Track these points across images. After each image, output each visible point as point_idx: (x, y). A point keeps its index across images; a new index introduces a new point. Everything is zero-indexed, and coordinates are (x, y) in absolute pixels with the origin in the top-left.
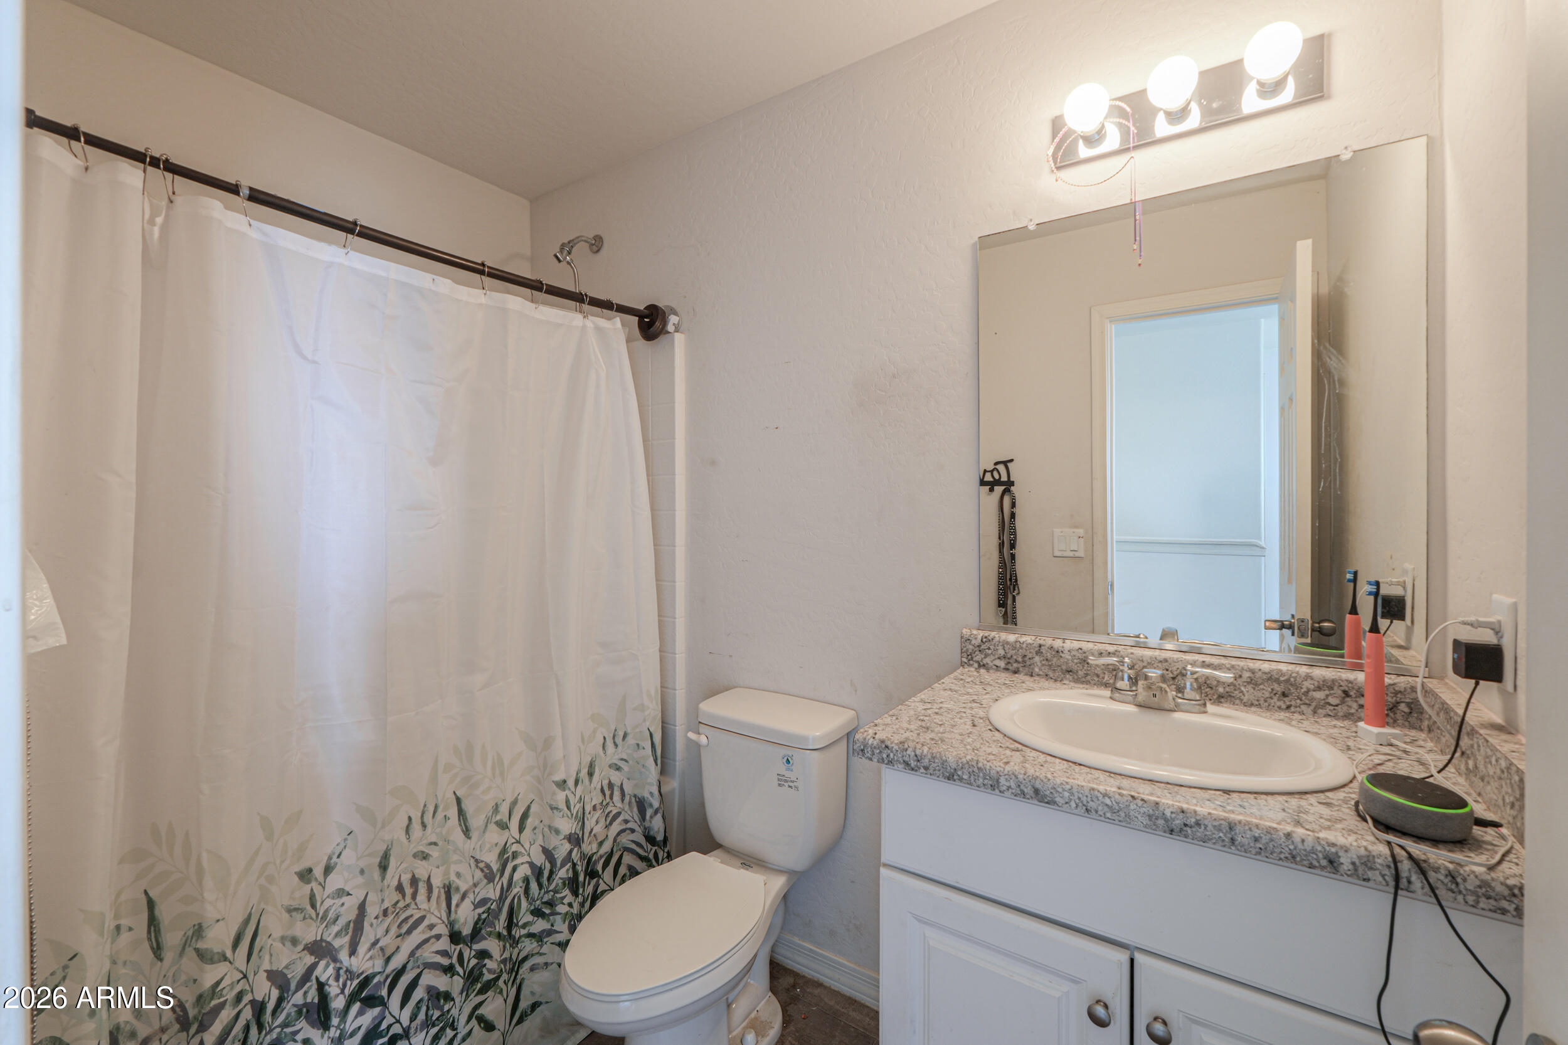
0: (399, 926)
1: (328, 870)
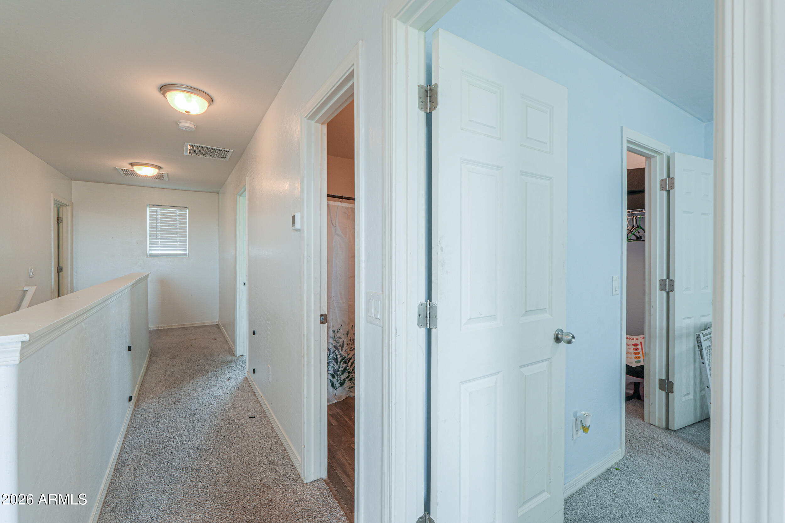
0: (350, 348)
1: (337, 332)
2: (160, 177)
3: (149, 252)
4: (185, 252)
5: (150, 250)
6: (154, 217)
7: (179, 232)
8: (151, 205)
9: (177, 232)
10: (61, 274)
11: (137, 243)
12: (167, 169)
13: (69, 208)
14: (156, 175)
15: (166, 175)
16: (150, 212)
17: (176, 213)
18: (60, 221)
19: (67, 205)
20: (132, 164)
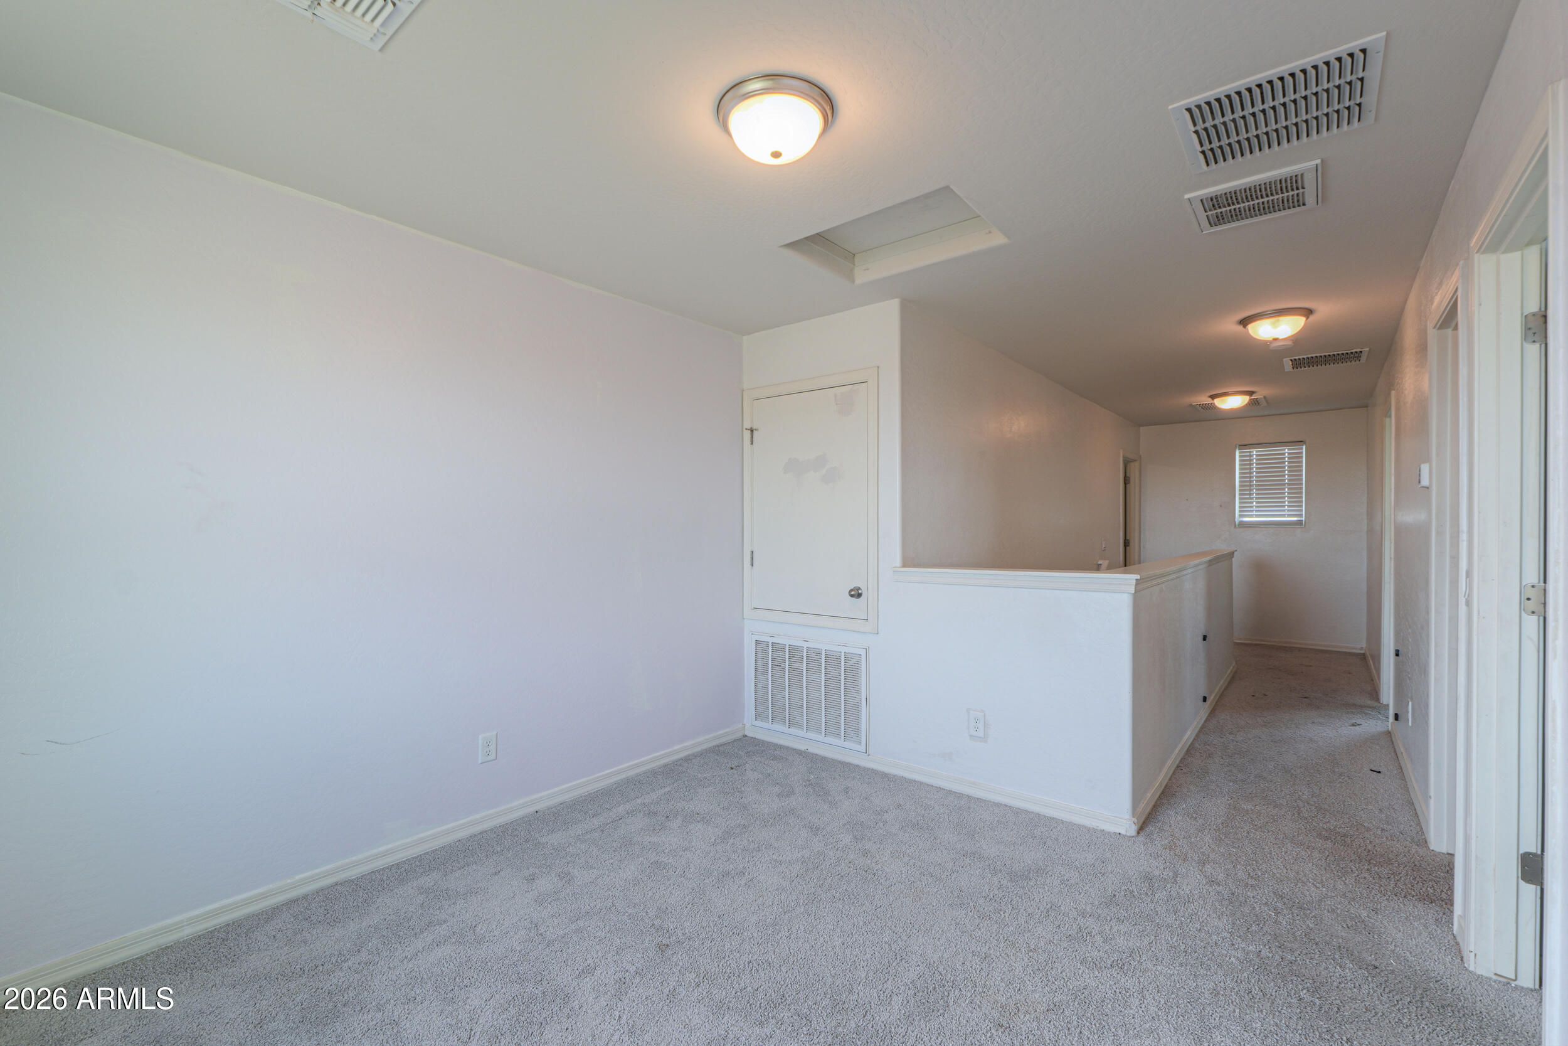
2: (1254, 403)
3: (1237, 519)
4: (1299, 519)
5: (1241, 516)
6: (1246, 464)
7: (1289, 484)
8: (1243, 446)
9: (1284, 485)
10: (1128, 548)
11: (1221, 506)
12: (1261, 393)
13: (1137, 464)
14: (1248, 403)
15: (1263, 400)
16: (1240, 456)
17: (1284, 454)
18: (1127, 482)
19: (1135, 461)
20: (1213, 397)
